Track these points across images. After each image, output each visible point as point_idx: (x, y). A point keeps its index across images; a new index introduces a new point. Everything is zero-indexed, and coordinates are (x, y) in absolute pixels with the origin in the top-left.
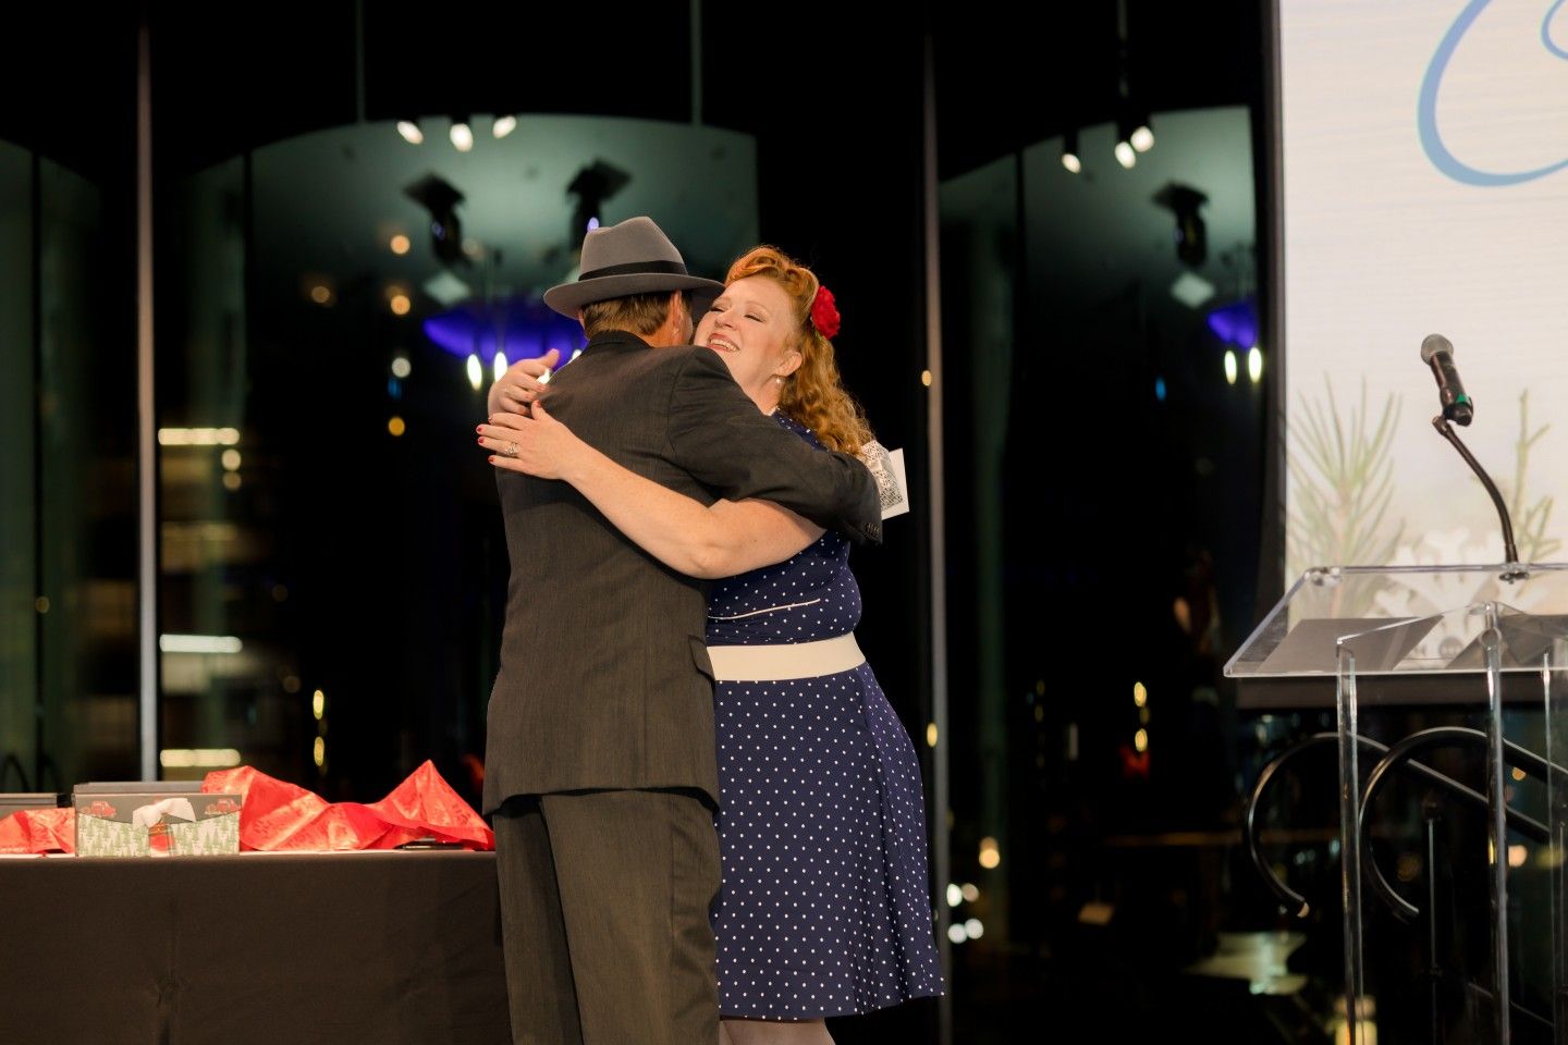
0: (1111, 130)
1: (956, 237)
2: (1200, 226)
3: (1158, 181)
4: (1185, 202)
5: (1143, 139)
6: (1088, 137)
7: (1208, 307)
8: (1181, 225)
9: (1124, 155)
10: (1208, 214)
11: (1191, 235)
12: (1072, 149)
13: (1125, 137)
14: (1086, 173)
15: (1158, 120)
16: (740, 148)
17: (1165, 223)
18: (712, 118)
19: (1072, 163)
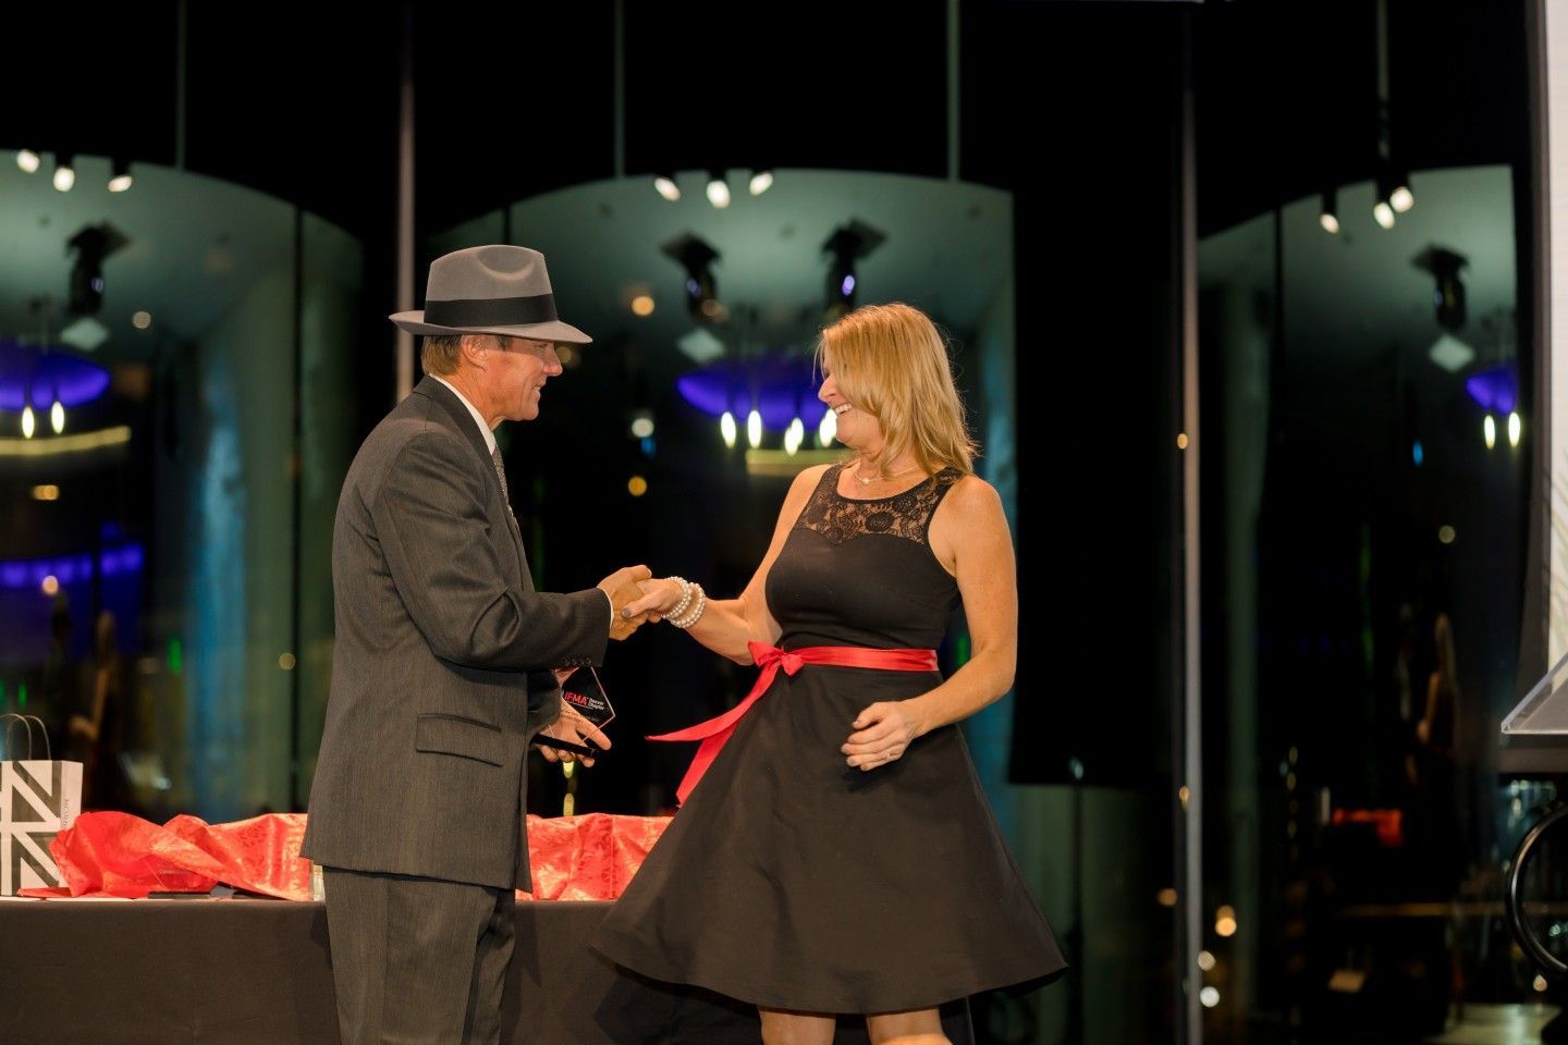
0: (1368, 189)
1: (1212, 299)
2: (1459, 290)
3: (1418, 243)
4: (1445, 265)
5: (1402, 199)
6: (1347, 196)
7: (1468, 371)
8: (1441, 288)
9: (1383, 215)
10: (1465, 276)
11: (1450, 299)
12: (1330, 208)
13: (1385, 196)
14: (1344, 235)
15: (1416, 179)
16: (996, 205)
17: (1424, 287)
18: (969, 174)
19: (1330, 223)
